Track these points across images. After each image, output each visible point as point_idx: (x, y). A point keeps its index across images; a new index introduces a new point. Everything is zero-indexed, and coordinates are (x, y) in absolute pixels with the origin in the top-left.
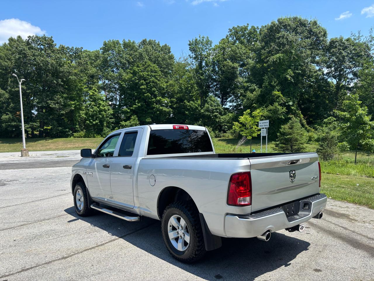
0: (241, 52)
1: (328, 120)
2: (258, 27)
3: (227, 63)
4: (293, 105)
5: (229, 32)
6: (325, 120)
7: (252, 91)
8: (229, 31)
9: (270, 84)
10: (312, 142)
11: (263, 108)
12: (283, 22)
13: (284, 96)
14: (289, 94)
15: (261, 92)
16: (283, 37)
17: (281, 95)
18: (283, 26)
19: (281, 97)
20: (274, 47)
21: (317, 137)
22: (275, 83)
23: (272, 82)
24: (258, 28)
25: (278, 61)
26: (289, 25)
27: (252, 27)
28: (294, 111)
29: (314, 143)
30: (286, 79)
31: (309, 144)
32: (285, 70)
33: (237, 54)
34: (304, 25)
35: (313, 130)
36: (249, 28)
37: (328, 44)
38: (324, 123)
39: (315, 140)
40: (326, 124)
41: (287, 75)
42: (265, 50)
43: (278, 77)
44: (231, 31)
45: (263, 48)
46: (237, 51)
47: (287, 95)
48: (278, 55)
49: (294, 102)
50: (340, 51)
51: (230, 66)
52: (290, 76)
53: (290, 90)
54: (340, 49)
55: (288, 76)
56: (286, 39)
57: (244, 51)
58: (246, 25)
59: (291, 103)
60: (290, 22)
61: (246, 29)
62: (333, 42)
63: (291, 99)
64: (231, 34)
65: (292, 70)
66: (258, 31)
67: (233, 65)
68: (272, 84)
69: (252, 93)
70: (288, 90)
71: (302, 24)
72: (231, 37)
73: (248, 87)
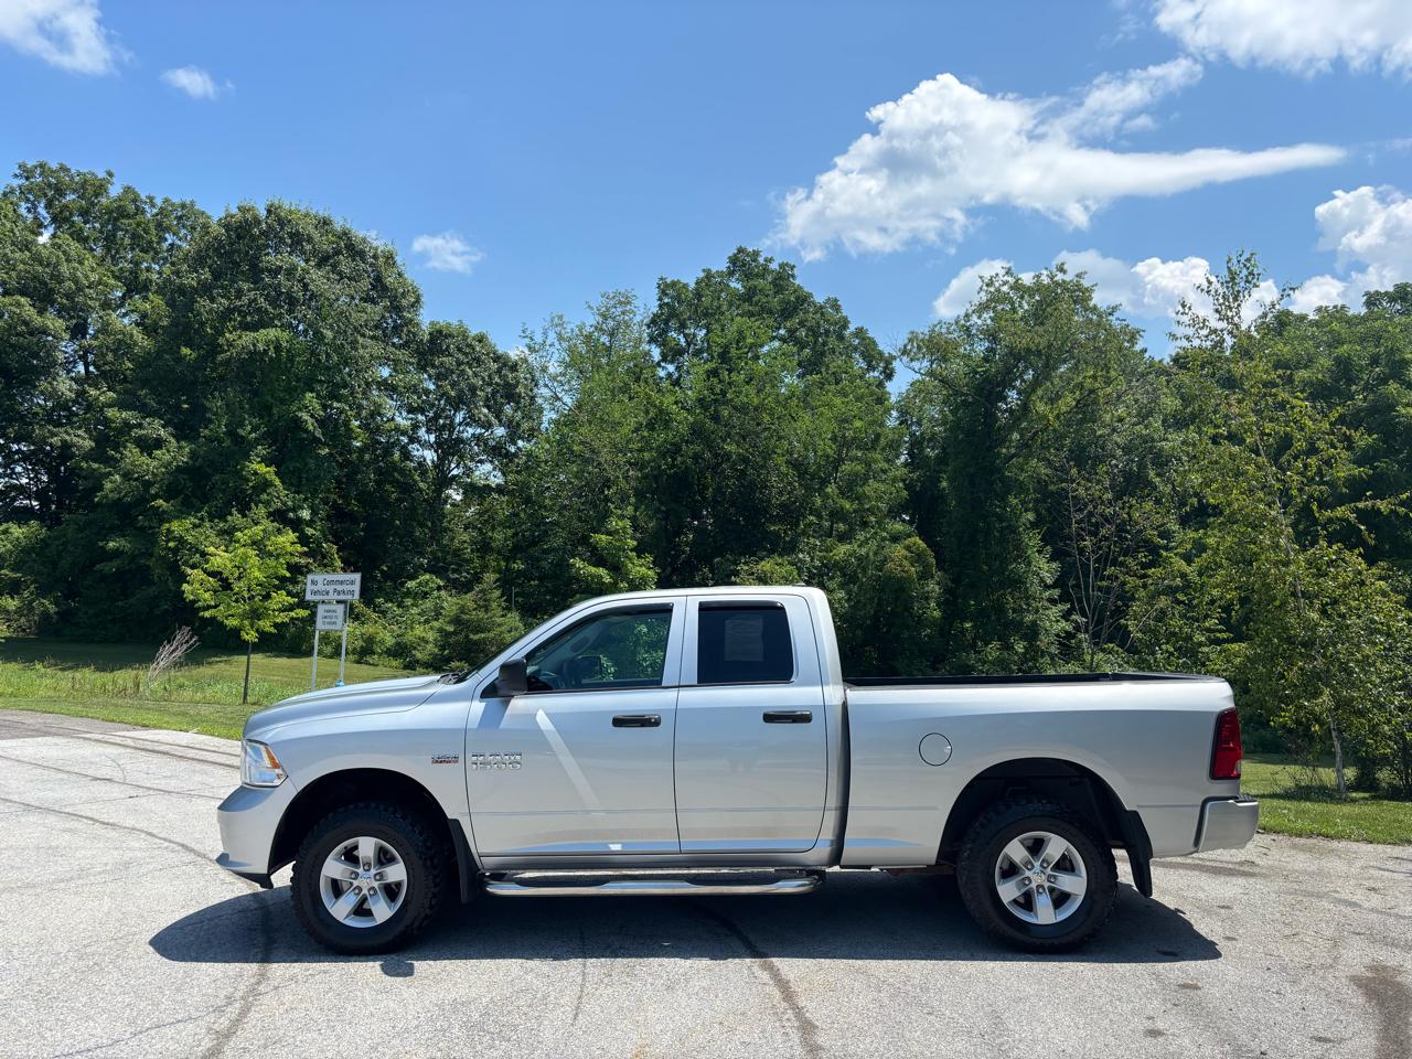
0: (79, 274)
1: (420, 584)
2: (151, 199)
3: (11, 305)
4: (310, 523)
5: (16, 176)
6: (411, 584)
7: (149, 446)
8: (18, 172)
9: (232, 433)
10: (376, 657)
11: (197, 521)
12: (290, 221)
13: (283, 482)
14: (300, 478)
15: (191, 458)
16: (290, 272)
17: (277, 482)
18: (291, 235)
19: (276, 486)
20: (255, 300)
21: (394, 641)
22: (254, 429)
23: (242, 425)
24: (151, 201)
25: (272, 353)
26: (310, 240)
27: (128, 190)
28: (313, 542)
29: (386, 660)
30: (297, 424)
31: (367, 663)
32: (293, 393)
33: (59, 279)
34: (362, 254)
35: (374, 615)
36: (115, 191)
37: (427, 337)
38: (408, 593)
39: (386, 652)
40: (414, 599)
41: (300, 410)
42: (212, 300)
43: (263, 411)
44: (27, 173)
45: (205, 289)
46: (64, 269)
47: (292, 484)
48: (272, 333)
49: (314, 513)
50: (463, 370)
51: (26, 323)
52: (312, 416)
53: (306, 464)
54: (463, 363)
55: (305, 416)
56: (299, 281)
57: (94, 277)
58: (101, 175)
59: (305, 514)
60: (311, 229)
61: (101, 188)
62: (438, 335)
63: (306, 499)
64: (30, 191)
65: (318, 397)
66: (150, 212)
67: (38, 320)
68: (240, 431)
69: (150, 455)
70: (298, 465)
71: (354, 250)
72: (28, 200)
73: (127, 426)
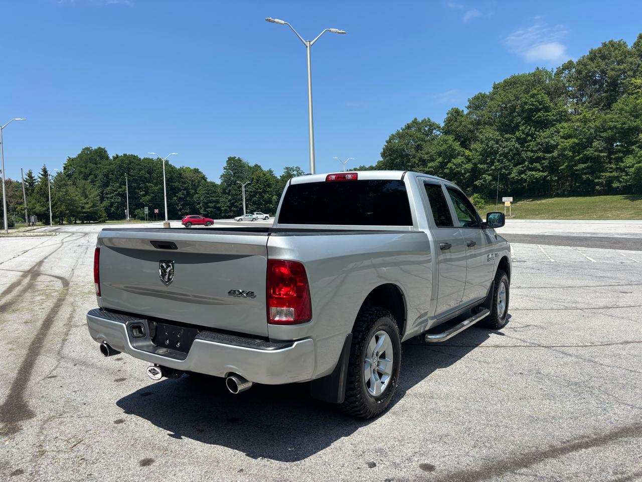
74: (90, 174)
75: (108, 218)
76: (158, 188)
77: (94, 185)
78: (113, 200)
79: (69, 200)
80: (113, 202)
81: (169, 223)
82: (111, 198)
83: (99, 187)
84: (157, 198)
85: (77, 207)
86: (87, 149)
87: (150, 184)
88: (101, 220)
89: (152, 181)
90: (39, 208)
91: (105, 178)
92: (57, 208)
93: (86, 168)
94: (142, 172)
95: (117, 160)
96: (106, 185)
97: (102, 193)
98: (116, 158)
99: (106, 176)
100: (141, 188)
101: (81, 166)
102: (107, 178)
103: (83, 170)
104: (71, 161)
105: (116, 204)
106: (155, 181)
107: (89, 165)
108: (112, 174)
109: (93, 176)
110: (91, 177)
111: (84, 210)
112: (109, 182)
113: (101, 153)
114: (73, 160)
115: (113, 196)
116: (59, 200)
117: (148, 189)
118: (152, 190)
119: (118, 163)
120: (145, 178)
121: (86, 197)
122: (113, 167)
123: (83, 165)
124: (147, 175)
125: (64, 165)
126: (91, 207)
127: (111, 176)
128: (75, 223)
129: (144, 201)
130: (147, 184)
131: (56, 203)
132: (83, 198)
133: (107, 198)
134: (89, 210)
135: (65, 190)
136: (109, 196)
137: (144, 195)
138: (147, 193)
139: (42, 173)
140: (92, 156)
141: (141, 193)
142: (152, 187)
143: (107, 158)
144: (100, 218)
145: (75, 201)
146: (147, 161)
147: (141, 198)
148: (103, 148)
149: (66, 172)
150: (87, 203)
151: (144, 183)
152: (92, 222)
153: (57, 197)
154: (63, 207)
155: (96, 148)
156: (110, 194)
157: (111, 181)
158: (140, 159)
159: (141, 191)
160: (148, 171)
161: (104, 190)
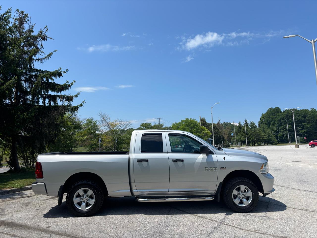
74: (272, 121)
75: (278, 142)
76: (309, 125)
77: (274, 126)
78: (284, 133)
79: (256, 134)
80: (284, 134)
81: (298, 145)
82: (283, 132)
83: (276, 127)
84: (310, 131)
85: (260, 137)
86: (271, 109)
87: (305, 123)
88: (274, 143)
89: (306, 122)
90: (242, 138)
91: (279, 122)
92: (250, 138)
93: (270, 118)
94: (300, 117)
95: (285, 112)
96: (280, 125)
97: (278, 129)
98: (285, 111)
99: (280, 121)
100: (300, 126)
101: (268, 117)
102: (280, 122)
103: (268, 119)
104: (263, 115)
105: (286, 135)
106: (308, 122)
107: (272, 116)
108: (283, 120)
109: (273, 121)
110: (272, 122)
111: (264, 139)
112: (281, 124)
113: (277, 110)
114: (264, 115)
115: (284, 131)
116: (251, 134)
117: (304, 126)
118: (306, 126)
119: (285, 114)
120: (302, 120)
121: (265, 132)
122: (283, 116)
123: (269, 116)
124: (303, 119)
125: (260, 118)
126: (267, 137)
127: (282, 121)
128: (261, 145)
129: (301, 133)
130: (303, 123)
131: (250, 136)
132: (263, 133)
133: (281, 132)
134: (266, 139)
135: (254, 130)
136: (281, 131)
137: (301, 130)
138: (303, 128)
139: (245, 122)
140: (273, 112)
141: (300, 129)
142: (306, 125)
143: (281, 112)
144: (274, 142)
145: (260, 134)
146: (302, 111)
147: (300, 131)
148: (278, 107)
149: (261, 121)
150: (265, 135)
151: (301, 123)
152: (270, 144)
153: (250, 133)
154: (253, 138)
155: (275, 108)
156: (282, 130)
157: (282, 123)
158: (298, 111)
159: (299, 128)
160: (303, 116)
161: (279, 128)
